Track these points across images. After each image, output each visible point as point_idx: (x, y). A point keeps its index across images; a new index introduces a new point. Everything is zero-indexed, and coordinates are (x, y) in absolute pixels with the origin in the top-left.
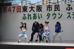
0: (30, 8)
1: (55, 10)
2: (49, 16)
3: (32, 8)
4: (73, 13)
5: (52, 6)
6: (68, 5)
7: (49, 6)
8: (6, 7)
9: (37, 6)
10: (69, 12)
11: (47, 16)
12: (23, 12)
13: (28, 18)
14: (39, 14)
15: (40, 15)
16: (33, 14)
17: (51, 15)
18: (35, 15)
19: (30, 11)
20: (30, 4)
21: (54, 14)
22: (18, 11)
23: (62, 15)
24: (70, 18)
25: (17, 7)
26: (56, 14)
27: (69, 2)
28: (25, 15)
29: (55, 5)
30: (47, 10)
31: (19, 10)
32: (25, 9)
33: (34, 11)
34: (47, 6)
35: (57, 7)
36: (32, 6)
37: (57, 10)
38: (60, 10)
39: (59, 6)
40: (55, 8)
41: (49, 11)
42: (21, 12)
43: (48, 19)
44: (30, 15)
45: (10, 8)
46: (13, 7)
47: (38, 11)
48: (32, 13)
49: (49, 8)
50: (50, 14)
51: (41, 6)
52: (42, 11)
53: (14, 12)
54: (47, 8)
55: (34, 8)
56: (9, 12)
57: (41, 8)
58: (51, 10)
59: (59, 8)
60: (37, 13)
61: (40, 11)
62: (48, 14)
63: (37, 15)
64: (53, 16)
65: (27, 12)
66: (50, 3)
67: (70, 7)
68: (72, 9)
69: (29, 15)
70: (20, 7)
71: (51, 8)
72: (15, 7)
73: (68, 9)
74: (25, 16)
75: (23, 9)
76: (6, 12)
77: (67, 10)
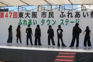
0: (26, 14)
1: (49, 17)
2: (43, 23)
3: (28, 14)
4: (66, 20)
5: (46, 13)
6: (62, 12)
7: (44, 12)
8: (3, 12)
9: (32, 12)
10: (62, 19)
11: (42, 22)
12: (19, 17)
13: (24, 23)
14: (34, 20)
15: (35, 22)
16: (29, 20)
17: (46, 21)
18: (30, 21)
19: (26, 17)
20: (26, 10)
21: (48, 20)
22: (14, 17)
23: (55, 21)
24: (63, 24)
25: (14, 13)
26: (50, 21)
27: (62, 10)
28: (20, 20)
29: (49, 12)
30: (42, 17)
31: (16, 16)
32: (21, 15)
33: (29, 17)
34: (42, 13)
35: (51, 14)
36: (28, 12)
37: (51, 17)
38: (53, 17)
39: (53, 13)
40: (49, 15)
41: (44, 18)
42: (17, 17)
43: (42, 25)
44: (26, 21)
45: (7, 14)
46: (10, 13)
47: (33, 17)
48: (27, 19)
49: (44, 14)
50: (44, 21)
51: (37, 12)
52: (37, 17)
53: (10, 17)
54: (42, 14)
55: (29, 14)
56: (6, 17)
57: (36, 14)
58: (46, 17)
59: (53, 15)
60: (32, 19)
61: (35, 18)
62: (43, 20)
63: (32, 21)
64: (47, 22)
65: (23, 17)
66: (45, 10)
67: (63, 14)
68: (65, 17)
69: (24, 21)
70: (17, 13)
71: (46, 14)
72: (11, 13)
73: (62, 16)
74: (21, 22)
75: (19, 15)
76: (3, 17)
77: (60, 17)
